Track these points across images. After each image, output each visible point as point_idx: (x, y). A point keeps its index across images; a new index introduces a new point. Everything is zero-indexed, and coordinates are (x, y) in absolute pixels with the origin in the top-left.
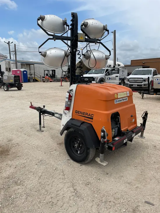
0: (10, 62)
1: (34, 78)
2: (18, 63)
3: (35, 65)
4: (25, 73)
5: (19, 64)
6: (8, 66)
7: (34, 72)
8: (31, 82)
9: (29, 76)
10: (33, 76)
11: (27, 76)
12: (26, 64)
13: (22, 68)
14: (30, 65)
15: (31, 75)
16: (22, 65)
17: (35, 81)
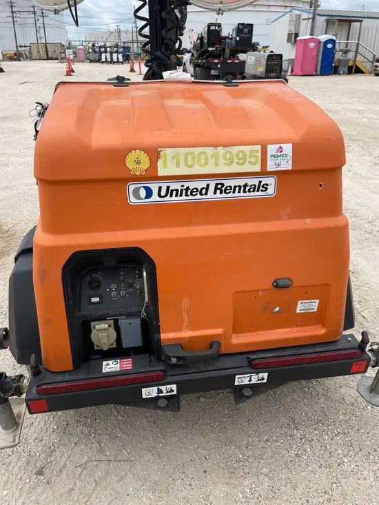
0: (300, 15)
1: (351, 64)
2: (318, 18)
3: (365, 21)
4: (330, 46)
5: (321, 21)
6: (293, 28)
7: (358, 44)
8: (339, 74)
9: (338, 55)
10: (351, 55)
11: (333, 57)
12: (339, 20)
13: (326, 34)
14: (350, 22)
15: (346, 52)
16: (328, 22)
17: (355, 70)
